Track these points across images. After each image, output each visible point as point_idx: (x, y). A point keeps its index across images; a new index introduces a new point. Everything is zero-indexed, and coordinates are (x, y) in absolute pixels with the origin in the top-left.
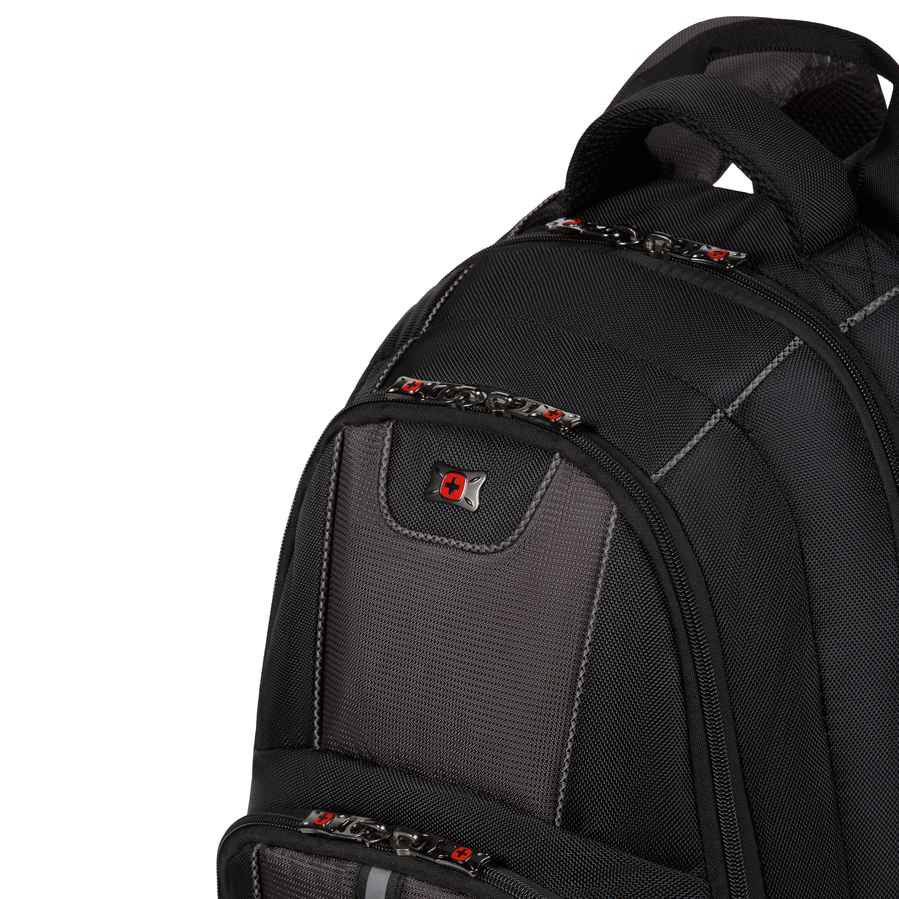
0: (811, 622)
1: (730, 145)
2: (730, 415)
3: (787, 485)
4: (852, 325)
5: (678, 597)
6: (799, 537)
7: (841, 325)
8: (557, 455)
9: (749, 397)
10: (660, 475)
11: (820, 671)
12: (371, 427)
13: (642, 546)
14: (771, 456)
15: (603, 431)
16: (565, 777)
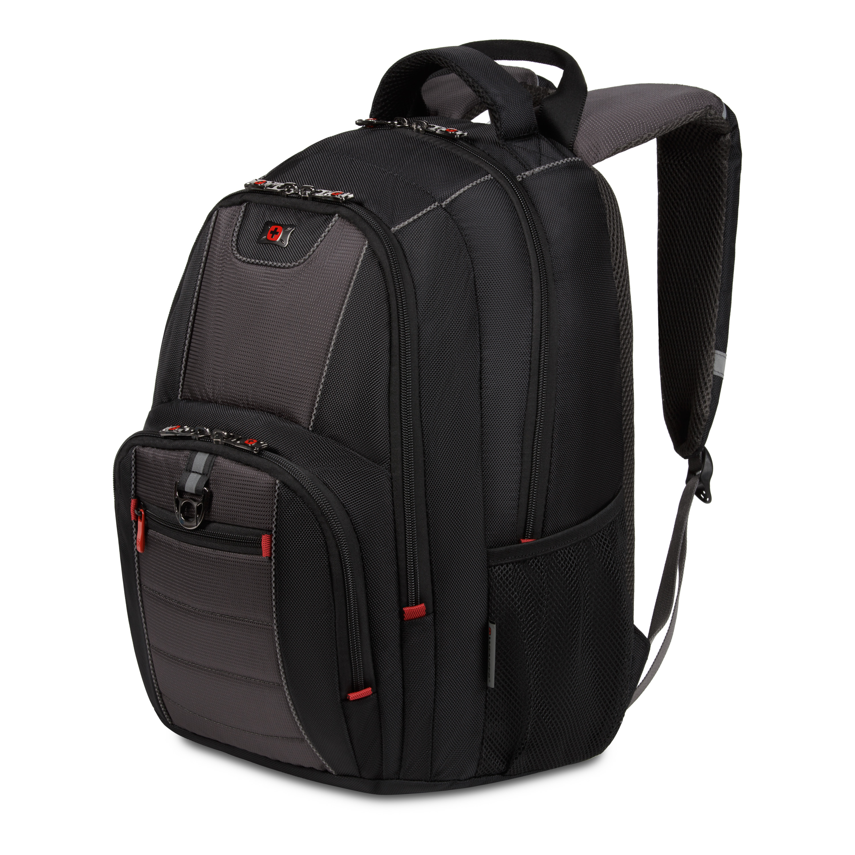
0: (479, 330)
1: (465, 72)
2: (444, 206)
3: (471, 247)
4: (524, 177)
5: (396, 294)
6: (474, 277)
7: (518, 177)
8: (337, 215)
9: (456, 198)
10: (397, 228)
11: (481, 361)
12: (234, 208)
13: (380, 264)
14: (464, 230)
15: (366, 205)
16: (318, 400)
